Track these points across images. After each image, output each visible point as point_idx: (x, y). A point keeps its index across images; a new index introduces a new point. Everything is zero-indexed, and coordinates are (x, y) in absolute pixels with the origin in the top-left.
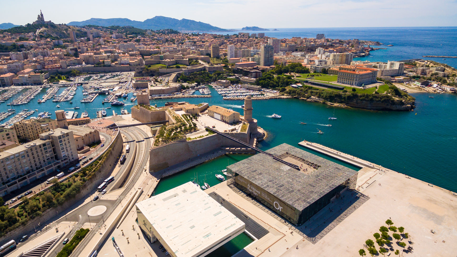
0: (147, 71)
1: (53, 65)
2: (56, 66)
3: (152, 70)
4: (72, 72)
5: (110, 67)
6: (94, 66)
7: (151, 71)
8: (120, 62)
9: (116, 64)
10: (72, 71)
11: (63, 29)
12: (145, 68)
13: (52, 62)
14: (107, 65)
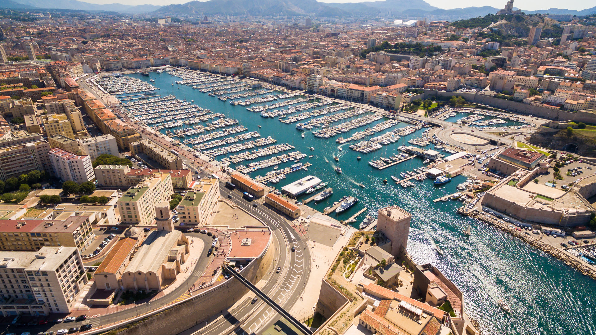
0: (565, 135)
1: (438, 84)
2: (440, 85)
3: (578, 136)
4: (451, 100)
5: (521, 104)
6: (495, 96)
7: (575, 139)
8: (545, 98)
9: (537, 100)
10: (452, 98)
11: (532, 23)
12: (566, 128)
13: (440, 78)
14: (517, 98)
